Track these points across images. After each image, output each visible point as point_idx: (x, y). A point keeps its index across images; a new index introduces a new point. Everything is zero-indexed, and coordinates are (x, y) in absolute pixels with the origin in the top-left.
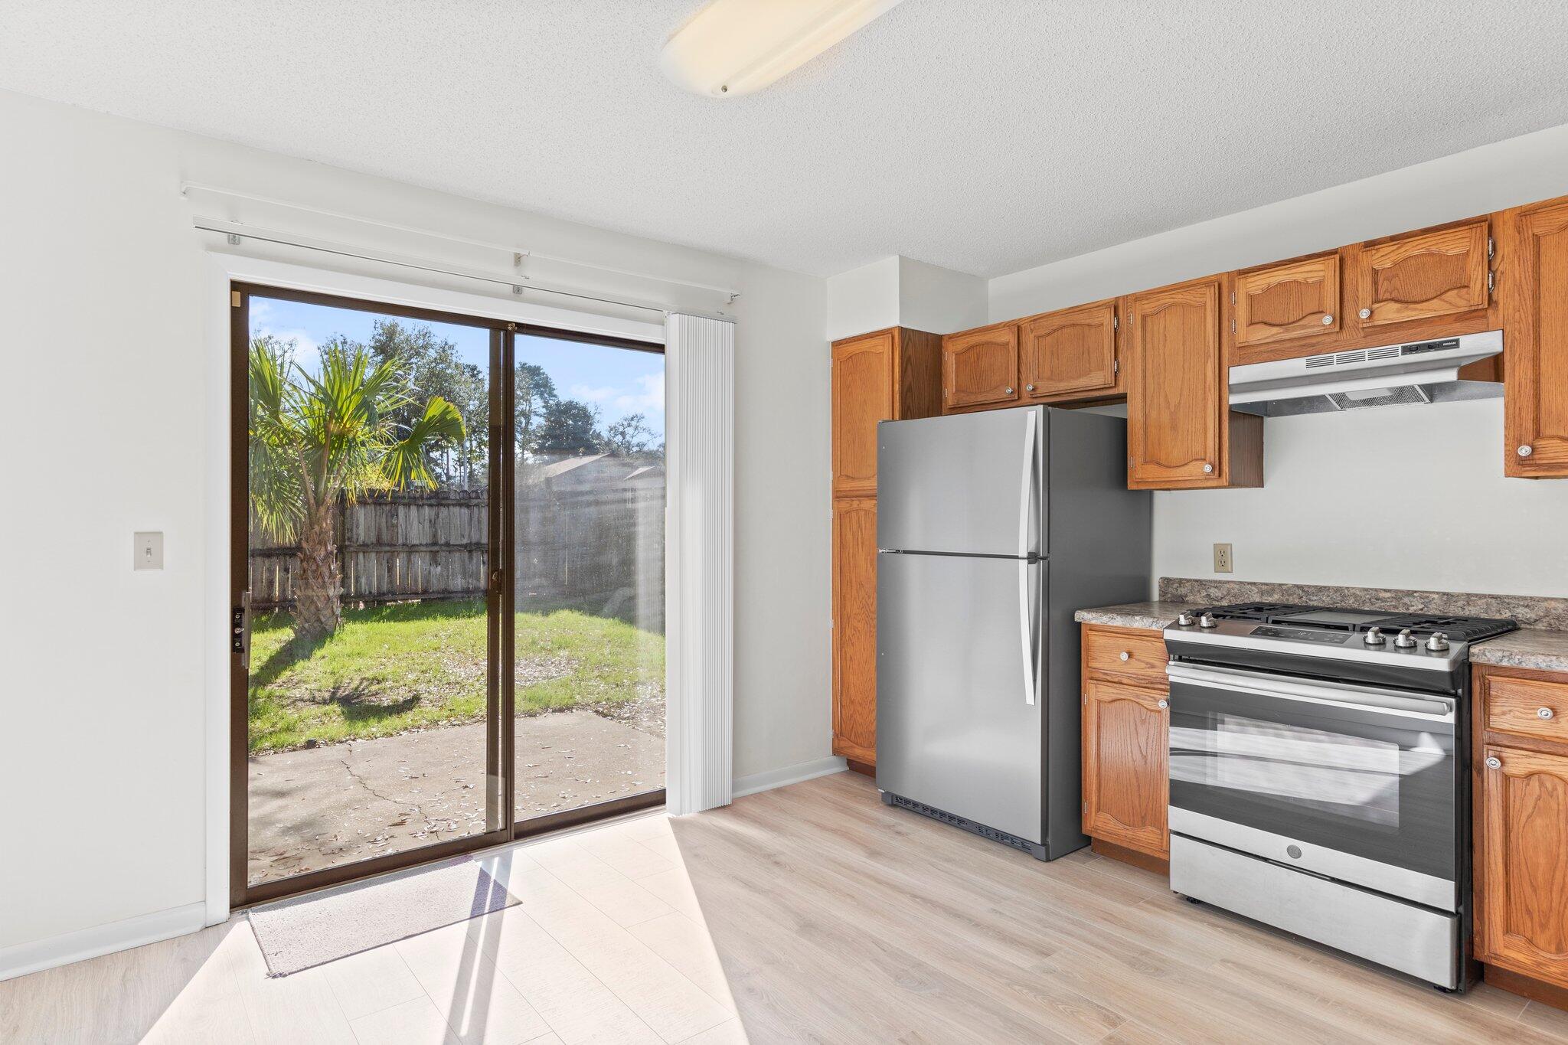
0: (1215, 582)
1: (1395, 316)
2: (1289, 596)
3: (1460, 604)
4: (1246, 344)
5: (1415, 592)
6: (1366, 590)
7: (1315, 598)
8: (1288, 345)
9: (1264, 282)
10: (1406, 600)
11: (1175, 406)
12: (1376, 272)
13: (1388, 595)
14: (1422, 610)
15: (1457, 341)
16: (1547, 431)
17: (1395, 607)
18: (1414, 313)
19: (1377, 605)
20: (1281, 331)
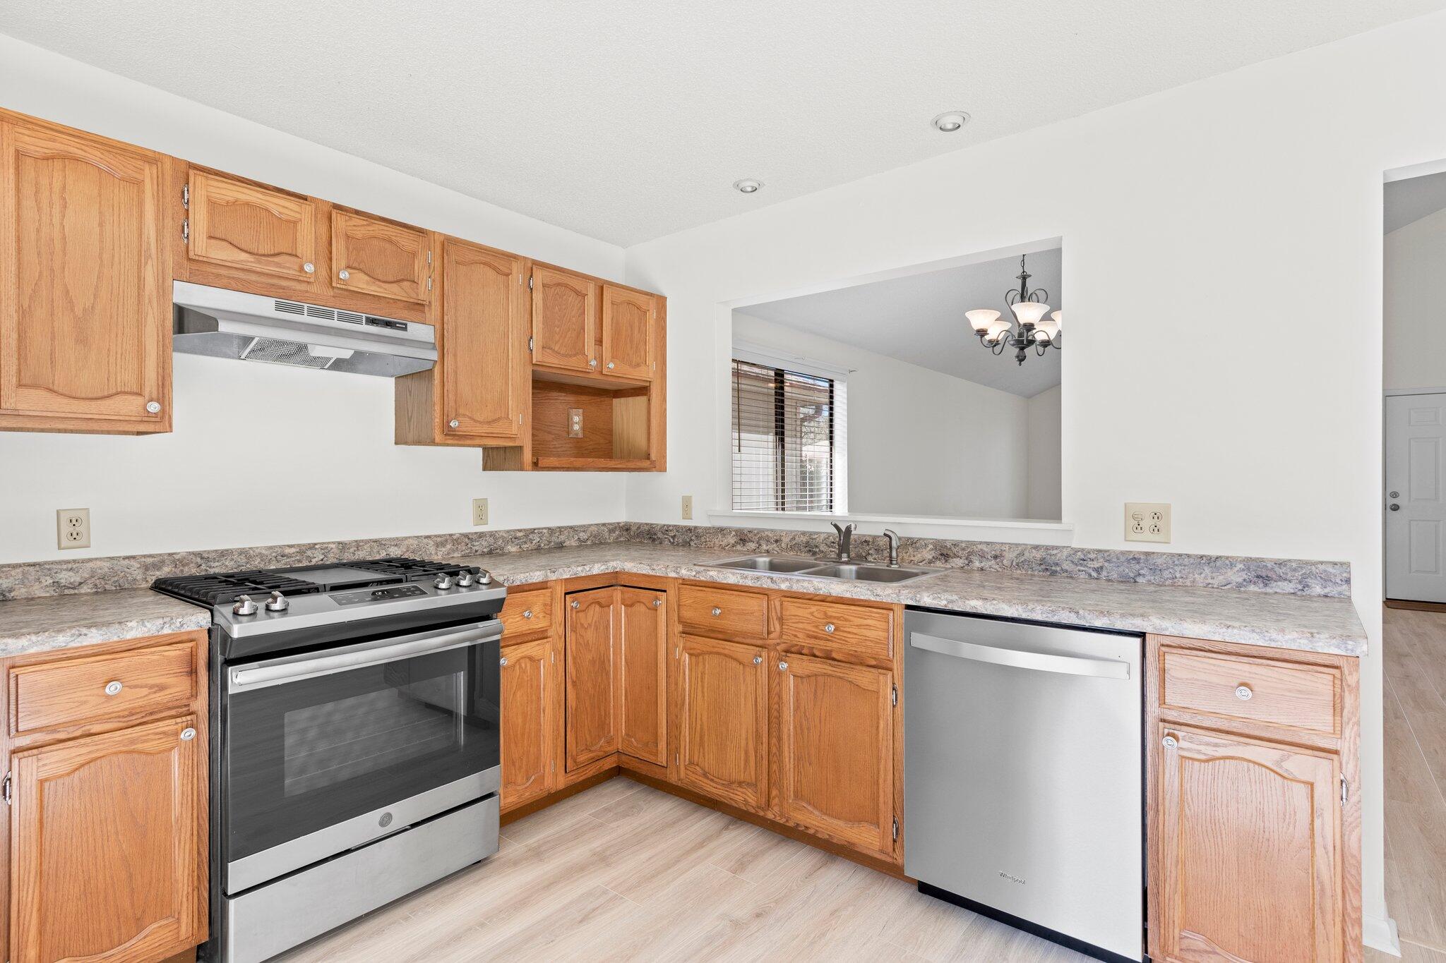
0: (68, 562)
1: (364, 286)
2: (183, 566)
3: (352, 550)
4: (205, 259)
5: (316, 544)
6: (271, 548)
7: (217, 564)
8: (253, 277)
9: (230, 193)
10: (309, 553)
11: (84, 310)
12: (348, 237)
13: (293, 550)
14: (322, 560)
15: (406, 325)
16: (461, 411)
17: (300, 561)
18: (382, 290)
19: (283, 562)
20: (253, 260)
